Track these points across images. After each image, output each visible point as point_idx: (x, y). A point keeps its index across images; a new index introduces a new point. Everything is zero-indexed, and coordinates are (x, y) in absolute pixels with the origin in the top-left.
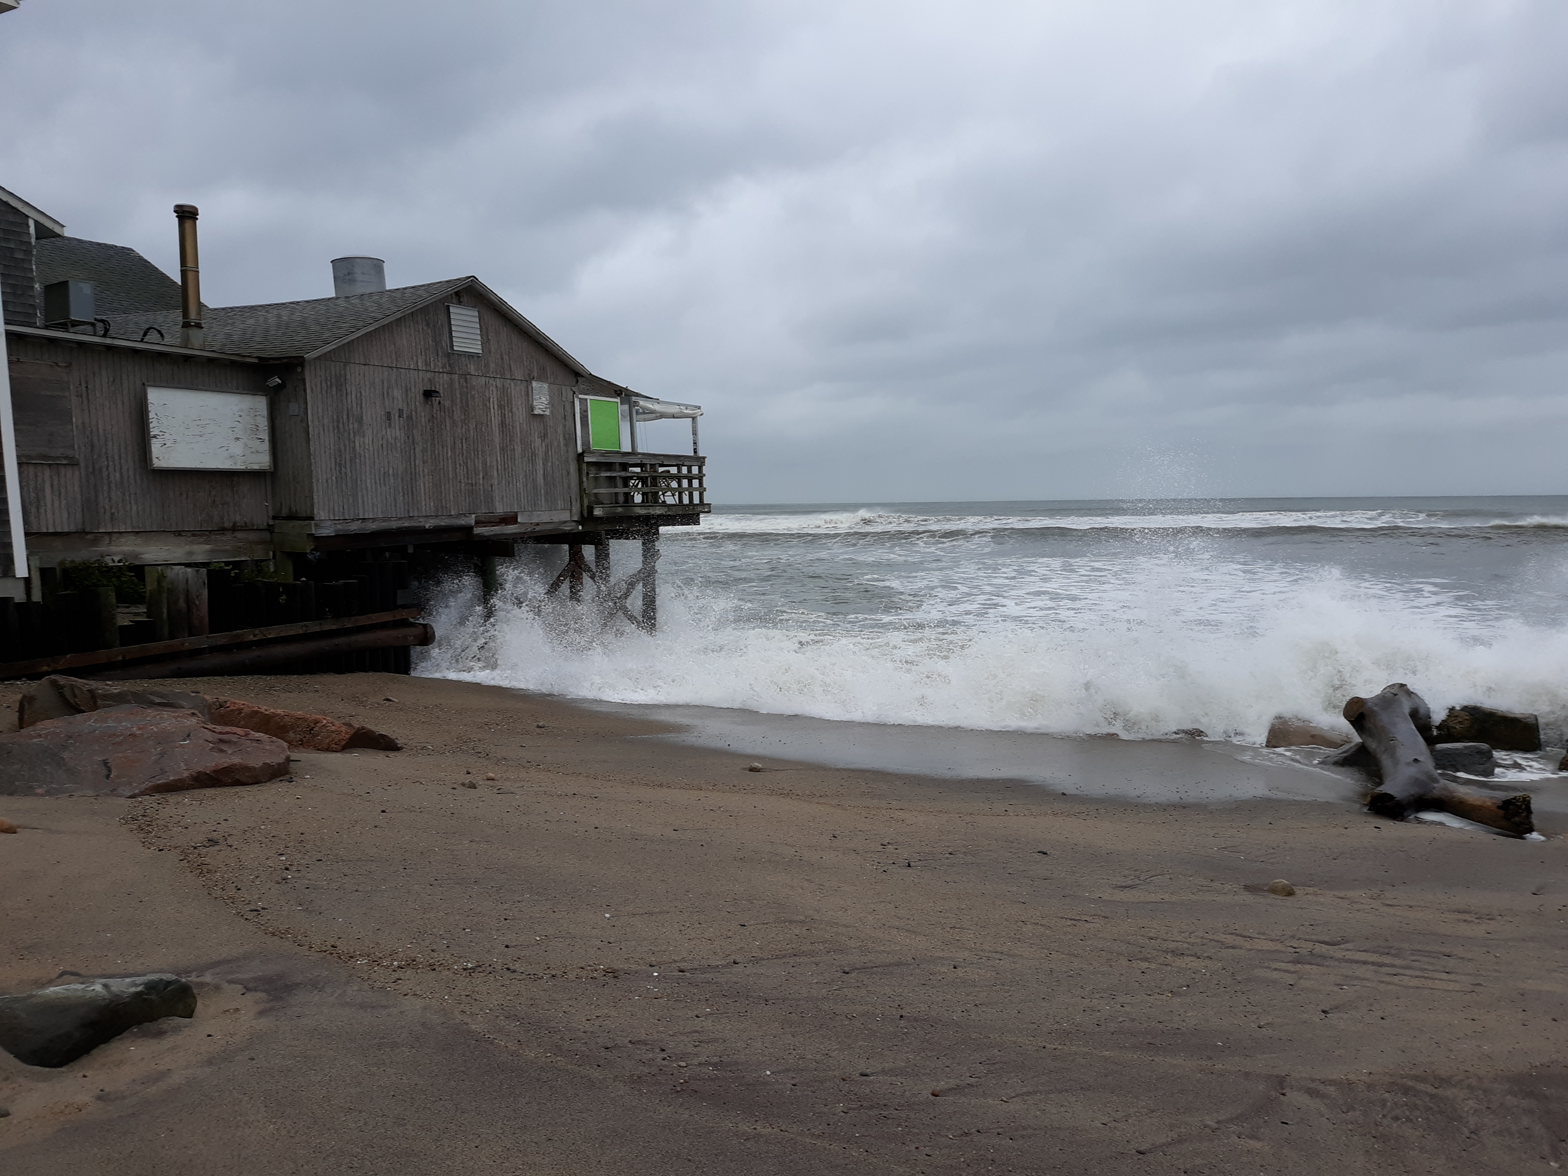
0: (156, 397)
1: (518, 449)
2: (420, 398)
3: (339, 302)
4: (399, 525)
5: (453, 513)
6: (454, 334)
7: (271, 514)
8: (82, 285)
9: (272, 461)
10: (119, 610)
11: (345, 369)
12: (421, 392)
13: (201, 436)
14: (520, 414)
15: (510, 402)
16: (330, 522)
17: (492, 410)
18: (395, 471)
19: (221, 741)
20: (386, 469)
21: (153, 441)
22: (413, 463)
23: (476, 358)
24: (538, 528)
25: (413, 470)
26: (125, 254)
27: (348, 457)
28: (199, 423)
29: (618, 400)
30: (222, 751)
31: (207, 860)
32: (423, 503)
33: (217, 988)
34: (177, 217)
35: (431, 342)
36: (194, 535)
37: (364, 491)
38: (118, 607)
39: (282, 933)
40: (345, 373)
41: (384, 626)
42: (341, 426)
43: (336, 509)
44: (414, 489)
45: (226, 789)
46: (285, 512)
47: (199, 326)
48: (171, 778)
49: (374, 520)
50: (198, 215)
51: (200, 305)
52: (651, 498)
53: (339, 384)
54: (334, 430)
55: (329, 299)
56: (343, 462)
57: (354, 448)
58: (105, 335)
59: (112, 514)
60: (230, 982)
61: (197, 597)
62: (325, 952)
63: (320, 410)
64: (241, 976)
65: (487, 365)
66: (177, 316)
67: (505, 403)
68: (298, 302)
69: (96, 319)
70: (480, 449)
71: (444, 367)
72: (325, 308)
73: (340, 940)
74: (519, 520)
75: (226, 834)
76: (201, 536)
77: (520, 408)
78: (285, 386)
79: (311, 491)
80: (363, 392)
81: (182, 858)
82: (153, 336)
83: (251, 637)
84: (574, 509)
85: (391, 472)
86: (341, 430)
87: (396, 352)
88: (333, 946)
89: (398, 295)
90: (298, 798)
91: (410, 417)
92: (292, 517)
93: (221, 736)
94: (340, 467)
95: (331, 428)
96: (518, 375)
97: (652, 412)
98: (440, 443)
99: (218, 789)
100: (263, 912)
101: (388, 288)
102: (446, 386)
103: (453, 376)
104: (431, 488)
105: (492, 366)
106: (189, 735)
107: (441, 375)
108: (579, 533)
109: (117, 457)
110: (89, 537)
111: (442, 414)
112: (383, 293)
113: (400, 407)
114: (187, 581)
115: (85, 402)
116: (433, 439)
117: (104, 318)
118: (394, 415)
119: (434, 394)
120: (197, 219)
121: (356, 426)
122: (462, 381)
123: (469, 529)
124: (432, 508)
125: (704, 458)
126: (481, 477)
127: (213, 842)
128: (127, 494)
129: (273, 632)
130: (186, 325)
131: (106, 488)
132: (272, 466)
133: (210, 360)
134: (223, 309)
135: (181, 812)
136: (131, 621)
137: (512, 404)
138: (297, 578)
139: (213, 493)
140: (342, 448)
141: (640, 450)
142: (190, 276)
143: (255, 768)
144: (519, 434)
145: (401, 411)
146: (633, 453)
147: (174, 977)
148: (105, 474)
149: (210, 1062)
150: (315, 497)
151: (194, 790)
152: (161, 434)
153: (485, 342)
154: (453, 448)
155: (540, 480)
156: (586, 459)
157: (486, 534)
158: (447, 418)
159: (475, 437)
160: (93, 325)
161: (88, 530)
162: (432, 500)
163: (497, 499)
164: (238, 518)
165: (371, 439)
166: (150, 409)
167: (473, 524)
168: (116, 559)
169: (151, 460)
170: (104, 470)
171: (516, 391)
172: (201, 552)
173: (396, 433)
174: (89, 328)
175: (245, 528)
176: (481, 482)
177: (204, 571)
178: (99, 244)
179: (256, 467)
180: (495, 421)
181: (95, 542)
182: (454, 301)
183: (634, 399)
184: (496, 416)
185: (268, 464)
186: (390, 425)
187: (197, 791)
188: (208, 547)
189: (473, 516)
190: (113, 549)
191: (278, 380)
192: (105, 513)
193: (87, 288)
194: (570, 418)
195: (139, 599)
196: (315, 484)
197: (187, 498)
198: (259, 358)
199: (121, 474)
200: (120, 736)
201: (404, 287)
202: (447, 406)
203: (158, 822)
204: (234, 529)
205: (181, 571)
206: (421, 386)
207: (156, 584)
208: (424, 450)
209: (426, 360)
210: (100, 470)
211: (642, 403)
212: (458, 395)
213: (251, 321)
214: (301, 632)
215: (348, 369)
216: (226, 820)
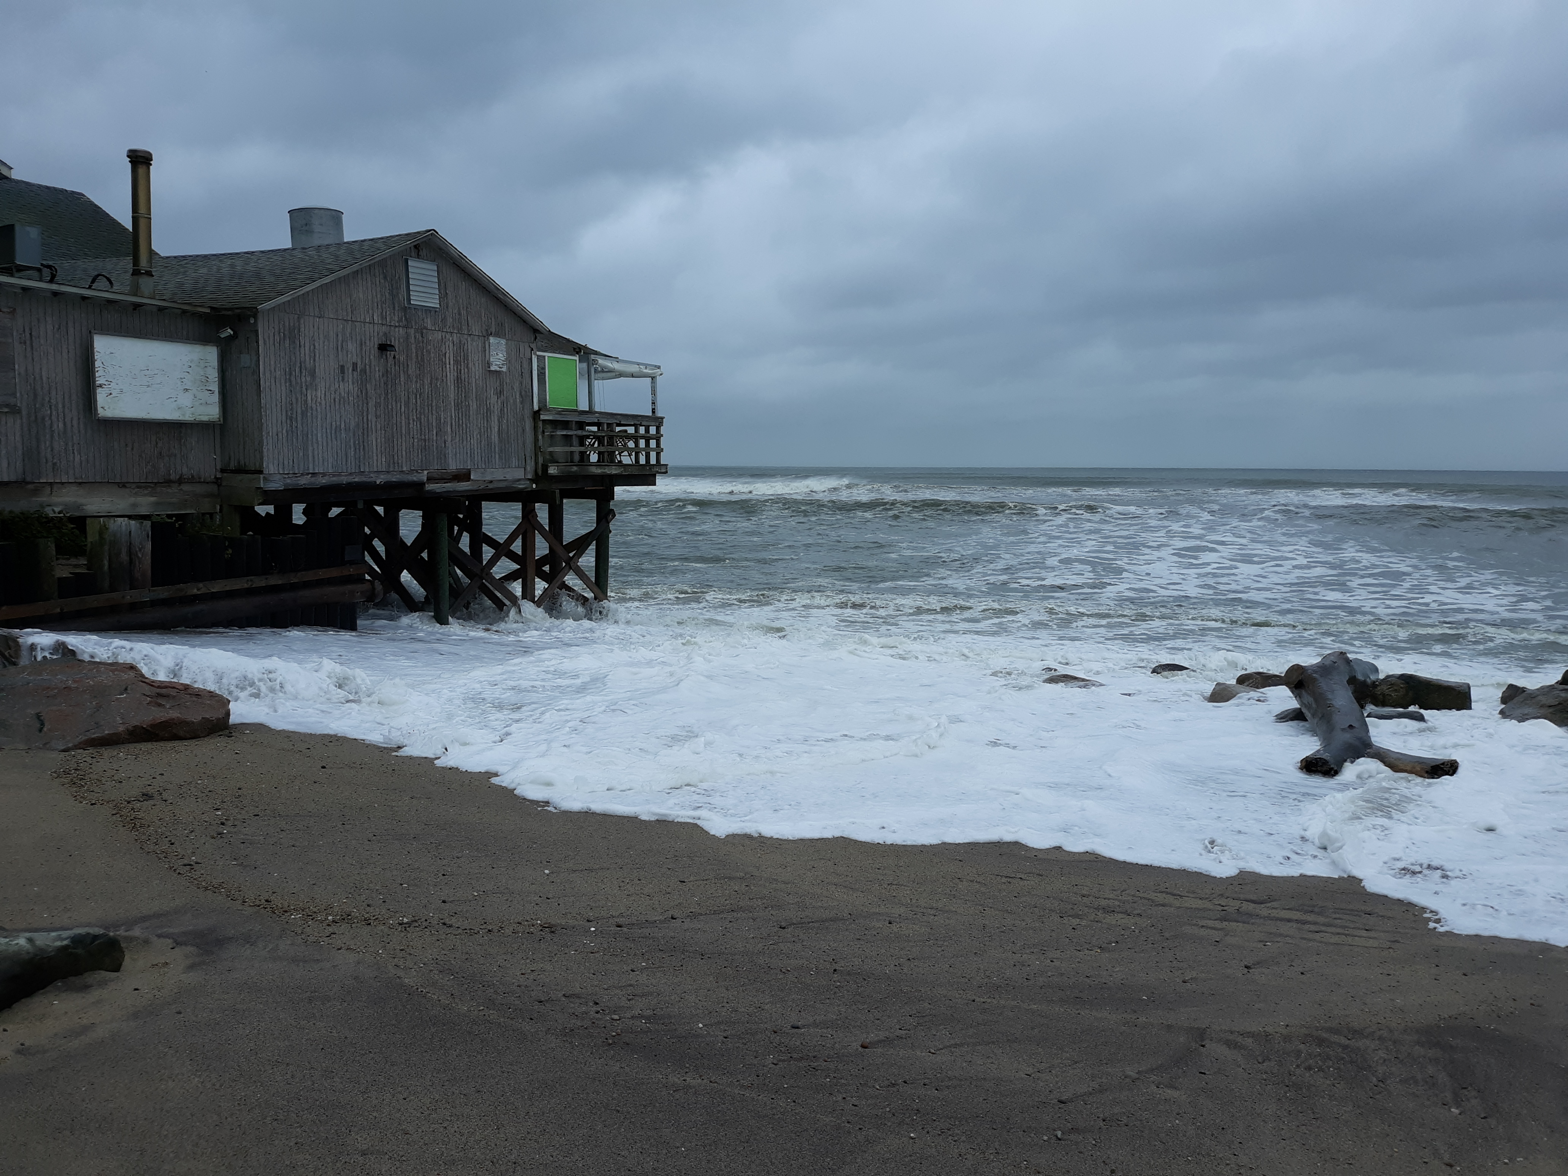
0: (103, 345)
1: (474, 406)
2: (375, 351)
3: (295, 253)
4: (349, 481)
5: (405, 469)
6: (411, 288)
7: (218, 468)
8: (28, 229)
9: (221, 414)
10: (59, 562)
11: (299, 321)
12: (376, 346)
13: (148, 386)
14: (476, 370)
15: (466, 358)
16: (279, 476)
17: (448, 366)
18: (347, 426)
19: (160, 695)
20: (338, 423)
21: (99, 390)
22: (365, 418)
23: (433, 313)
24: (491, 486)
25: (365, 426)
26: (76, 197)
27: (299, 411)
28: (147, 372)
29: (577, 358)
30: (160, 705)
31: (141, 815)
32: (375, 458)
33: (146, 942)
34: (130, 162)
35: (387, 294)
36: (138, 487)
37: (315, 446)
38: (57, 559)
39: (216, 888)
40: (299, 325)
41: (330, 582)
42: (293, 379)
43: (286, 463)
44: (366, 444)
45: (162, 744)
46: (232, 466)
47: (149, 274)
48: (106, 732)
49: (324, 475)
50: (152, 160)
51: (152, 253)
52: (607, 458)
53: (292, 335)
54: (286, 383)
55: (286, 250)
56: (294, 416)
57: (306, 401)
58: (51, 281)
59: (54, 464)
60: (159, 936)
61: (140, 550)
62: (259, 906)
63: (272, 363)
64: (171, 930)
65: (444, 320)
66: (127, 263)
67: (462, 358)
68: (253, 252)
69: (42, 265)
70: (434, 404)
71: (400, 321)
72: (281, 259)
73: (275, 895)
74: (472, 477)
75: (161, 789)
76: (146, 488)
77: (477, 365)
78: (237, 337)
79: (261, 443)
80: (317, 345)
81: (114, 812)
82: (102, 283)
83: (195, 591)
84: (528, 468)
85: (343, 426)
86: (294, 383)
87: (352, 306)
88: (267, 901)
89: (356, 247)
90: (237, 753)
91: (364, 371)
92: (241, 470)
93: (158, 690)
94: (291, 420)
95: (283, 381)
96: (476, 330)
97: (611, 371)
98: (394, 398)
99: (155, 743)
100: (196, 867)
101: (345, 241)
102: (401, 340)
103: (409, 330)
104: (383, 442)
105: (450, 320)
106: (126, 689)
107: (397, 329)
108: (533, 491)
109: (60, 406)
110: (30, 486)
111: (397, 367)
112: (341, 244)
113: (354, 360)
114: (130, 532)
115: (29, 349)
116: (387, 394)
117: (51, 263)
118: (348, 369)
119: (388, 348)
120: (151, 165)
121: (308, 379)
122: (418, 335)
123: (422, 484)
124: (384, 463)
125: (662, 418)
126: (435, 433)
127: (147, 796)
128: (70, 444)
129: (217, 587)
130: (136, 273)
131: (48, 436)
132: (222, 419)
133: (161, 309)
134: (175, 257)
135: (115, 767)
136: (71, 573)
137: (468, 360)
138: (244, 532)
139: (160, 445)
140: (294, 400)
141: (597, 409)
142: (142, 223)
143: (193, 722)
144: (474, 390)
145: (355, 365)
146: (591, 412)
147: (102, 931)
148: (48, 423)
149: (136, 1016)
150: (265, 450)
151: (130, 745)
152: (106, 383)
153: (443, 296)
154: (407, 404)
155: (495, 438)
156: (542, 417)
157: (438, 491)
158: (402, 372)
159: (430, 393)
160: (39, 270)
161: (28, 479)
162: (383, 456)
163: (450, 456)
164: (185, 470)
165: (323, 392)
166: (96, 357)
167: (425, 479)
168: (57, 509)
169: (96, 409)
170: (47, 419)
171: (473, 346)
172: (145, 503)
173: (349, 387)
174: (35, 274)
175: (192, 480)
176: (435, 438)
177: (148, 524)
178: (48, 188)
179: (205, 418)
180: (451, 376)
181: (36, 492)
182: (413, 254)
183: (593, 357)
184: (452, 371)
185: (218, 416)
186: (343, 380)
187: (131, 746)
188: (153, 499)
189: (426, 472)
190: (55, 499)
191: (229, 330)
192: (46, 463)
193: (33, 232)
194: (527, 375)
195: (78, 551)
196: (264, 438)
197: (132, 449)
198: (212, 308)
199: (65, 424)
200: (55, 689)
201: (363, 239)
202: (402, 359)
203: (91, 776)
204: (180, 481)
205: (124, 523)
206: (376, 339)
207: (97, 537)
208: (377, 405)
209: (382, 313)
210: (43, 419)
211: (601, 361)
212: (414, 350)
213: (204, 271)
214: (246, 586)
215: (302, 321)
216: (162, 774)
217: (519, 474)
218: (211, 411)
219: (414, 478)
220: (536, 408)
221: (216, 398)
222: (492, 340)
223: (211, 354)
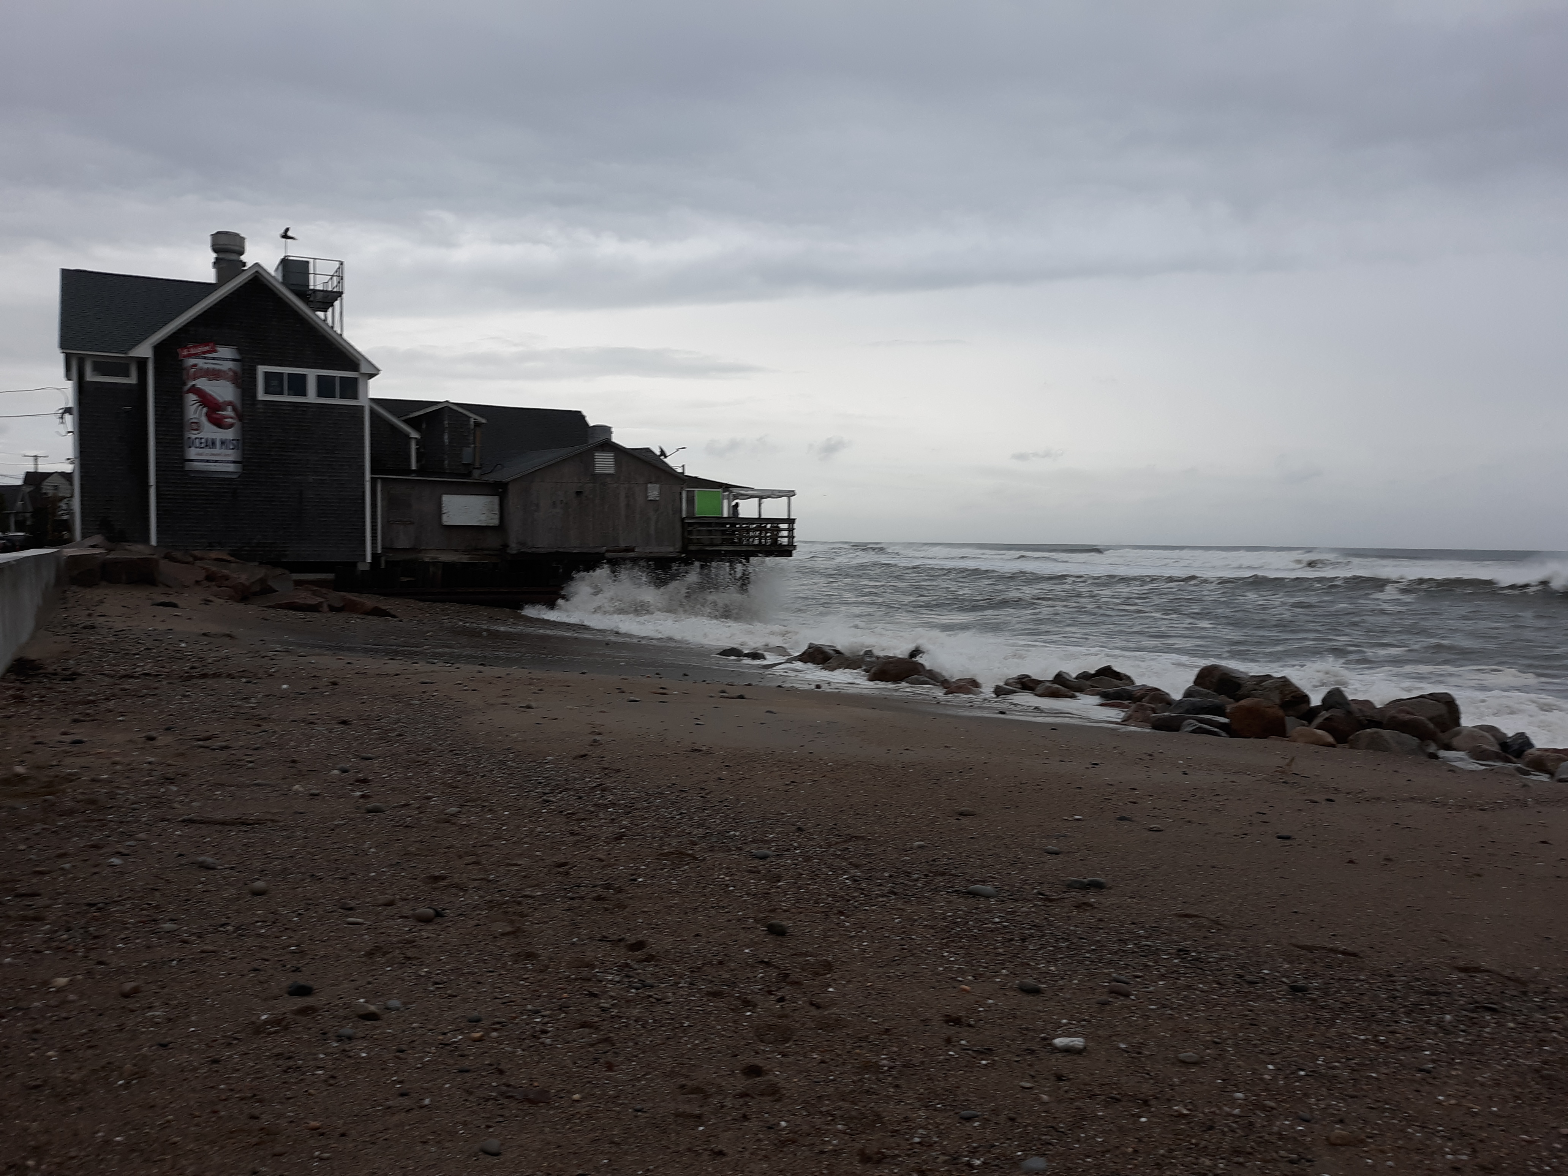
0: (446, 498)
1: (638, 517)
2: (574, 495)
5: (591, 546)
6: (596, 465)
7: (501, 544)
11: (530, 484)
12: (574, 492)
13: (465, 513)
14: (639, 500)
16: (515, 548)
17: (621, 499)
20: (551, 527)
21: (443, 514)
22: (567, 524)
23: (613, 475)
24: (651, 555)
25: (567, 527)
27: (530, 521)
28: (465, 507)
29: (719, 490)
32: (573, 541)
35: (582, 469)
36: (462, 551)
37: (538, 535)
40: (530, 486)
42: (527, 508)
43: (522, 543)
44: (567, 535)
46: (505, 543)
53: (527, 490)
54: (523, 510)
56: (527, 523)
57: (533, 517)
59: (427, 542)
63: (515, 502)
67: (630, 495)
70: (611, 517)
71: (589, 481)
74: (636, 550)
76: (466, 552)
77: (640, 498)
79: (509, 535)
80: (540, 493)
84: (677, 546)
85: (554, 527)
86: (527, 510)
87: (561, 475)
91: (567, 504)
94: (525, 525)
95: (521, 509)
96: (639, 482)
98: (585, 515)
102: (590, 490)
103: (596, 484)
104: (578, 534)
105: (620, 479)
107: (587, 484)
109: (431, 521)
110: (417, 550)
111: (588, 501)
113: (562, 499)
115: (419, 501)
116: (581, 513)
118: (558, 503)
119: (582, 493)
121: (535, 508)
122: (601, 487)
123: (603, 553)
124: (578, 543)
125: (795, 519)
126: (611, 529)
128: (434, 535)
131: (425, 532)
132: (499, 525)
137: (633, 495)
139: (473, 535)
140: (527, 517)
144: (638, 509)
145: (562, 501)
148: (425, 527)
150: (510, 538)
152: (447, 512)
153: (618, 467)
154: (593, 517)
155: (653, 531)
156: (689, 521)
157: (614, 556)
158: (590, 503)
159: (609, 511)
161: (416, 548)
162: (577, 540)
163: (620, 540)
164: (485, 545)
165: (543, 513)
166: (444, 503)
167: (605, 551)
168: (428, 559)
169: (442, 522)
170: (425, 525)
171: (637, 489)
172: (465, 558)
173: (559, 510)
175: (488, 549)
176: (611, 532)
179: (493, 525)
180: (623, 504)
181: (419, 552)
182: (599, 450)
183: (733, 489)
184: (624, 501)
185: (498, 523)
186: (555, 507)
188: (468, 556)
189: (606, 548)
191: (500, 490)
192: (424, 541)
194: (677, 501)
196: (510, 532)
197: (460, 536)
198: (494, 481)
199: (432, 527)
202: (590, 498)
204: (483, 550)
206: (574, 490)
208: (575, 518)
209: (579, 478)
210: (423, 526)
212: (598, 493)
215: (532, 484)
217: (671, 549)
218: (495, 522)
219: (597, 550)
220: (684, 516)
221: (497, 517)
222: (649, 485)
223: (496, 499)
